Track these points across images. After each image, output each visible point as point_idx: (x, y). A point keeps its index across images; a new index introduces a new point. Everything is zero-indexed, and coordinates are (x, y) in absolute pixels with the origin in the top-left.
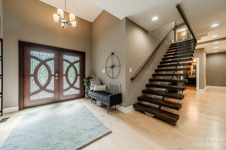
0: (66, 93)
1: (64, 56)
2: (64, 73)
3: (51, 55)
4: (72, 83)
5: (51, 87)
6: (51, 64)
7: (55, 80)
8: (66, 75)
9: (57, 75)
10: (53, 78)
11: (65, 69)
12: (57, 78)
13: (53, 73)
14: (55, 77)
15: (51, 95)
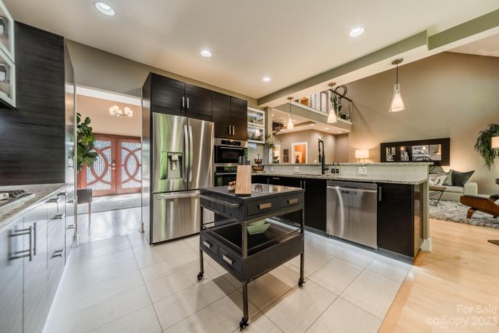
0: (124, 186)
1: (123, 143)
2: (123, 163)
3: (108, 143)
4: (132, 175)
5: (108, 177)
6: (108, 153)
7: (112, 170)
8: (125, 165)
9: (114, 165)
10: (110, 168)
11: (123, 158)
12: (114, 169)
13: (110, 163)
14: (112, 167)
15: (108, 187)
